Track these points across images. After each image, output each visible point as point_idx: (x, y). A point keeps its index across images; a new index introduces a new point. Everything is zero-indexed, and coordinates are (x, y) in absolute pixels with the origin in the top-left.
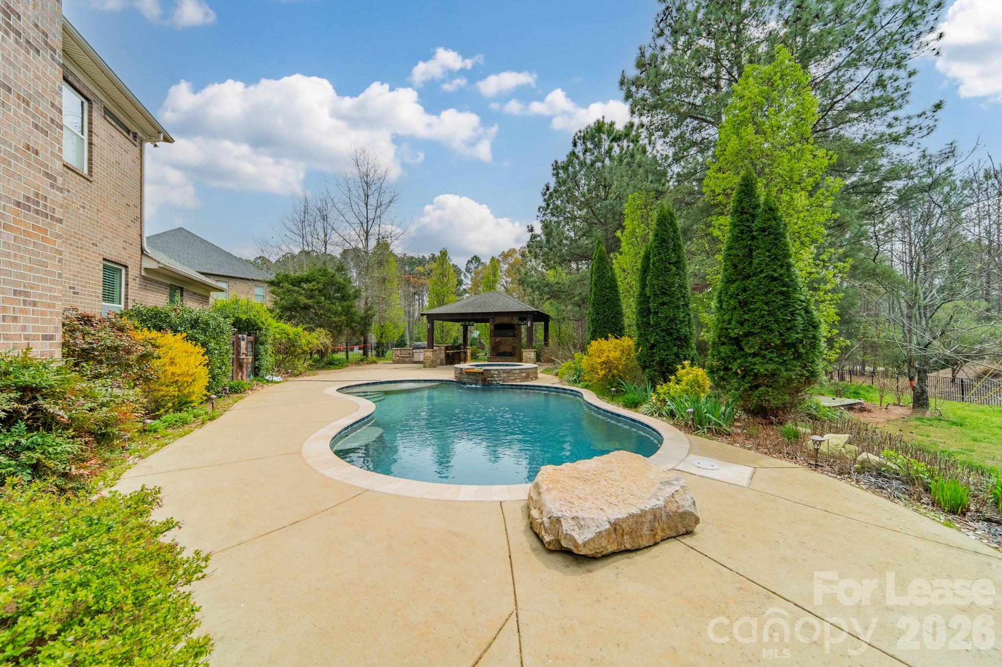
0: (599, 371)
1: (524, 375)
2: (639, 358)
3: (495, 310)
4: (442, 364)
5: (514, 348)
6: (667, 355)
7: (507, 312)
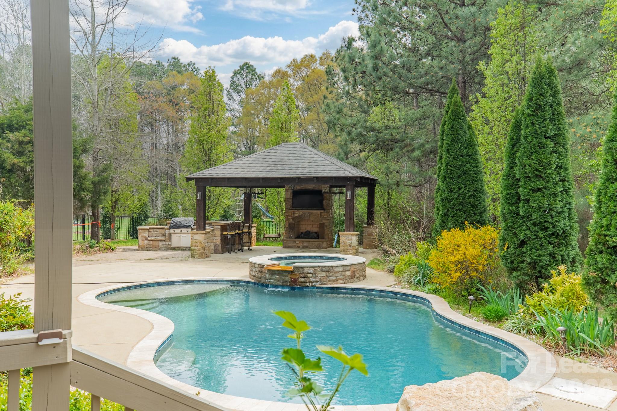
0: (453, 272)
1: (348, 273)
2: (504, 258)
3: (298, 174)
4: (216, 252)
5: (322, 226)
6: (539, 256)
7: (317, 178)
